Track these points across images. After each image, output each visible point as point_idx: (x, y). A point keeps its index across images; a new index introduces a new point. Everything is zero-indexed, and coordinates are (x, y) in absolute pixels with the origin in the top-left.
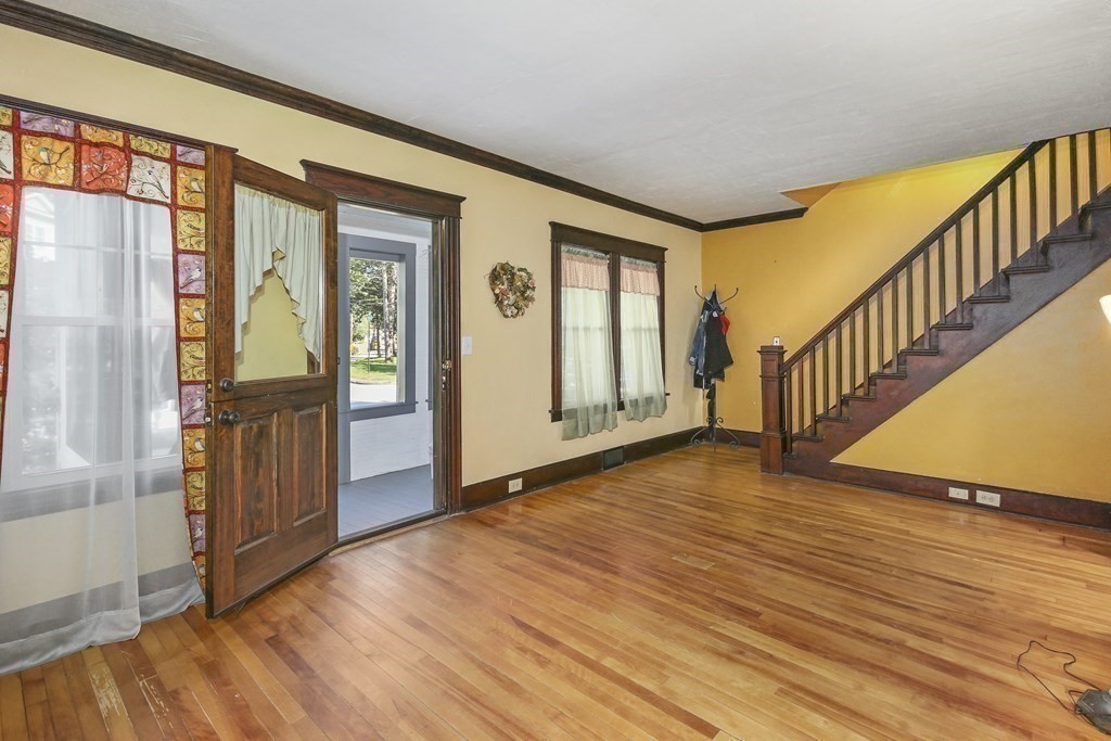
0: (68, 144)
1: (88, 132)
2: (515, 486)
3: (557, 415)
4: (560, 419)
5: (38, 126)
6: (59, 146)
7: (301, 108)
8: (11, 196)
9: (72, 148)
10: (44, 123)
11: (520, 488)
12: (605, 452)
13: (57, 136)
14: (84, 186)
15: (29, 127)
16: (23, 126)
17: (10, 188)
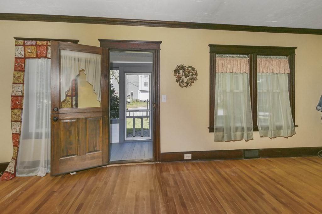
0: (35, 47)
1: (39, 43)
2: (188, 157)
3: (212, 129)
4: (213, 132)
5: (28, 44)
6: (33, 47)
7: (99, 23)
8: (23, 61)
9: (36, 47)
10: (29, 43)
11: (190, 158)
12: (244, 150)
13: (32, 45)
14: (39, 57)
15: (27, 44)
16: (25, 44)
17: (23, 60)
